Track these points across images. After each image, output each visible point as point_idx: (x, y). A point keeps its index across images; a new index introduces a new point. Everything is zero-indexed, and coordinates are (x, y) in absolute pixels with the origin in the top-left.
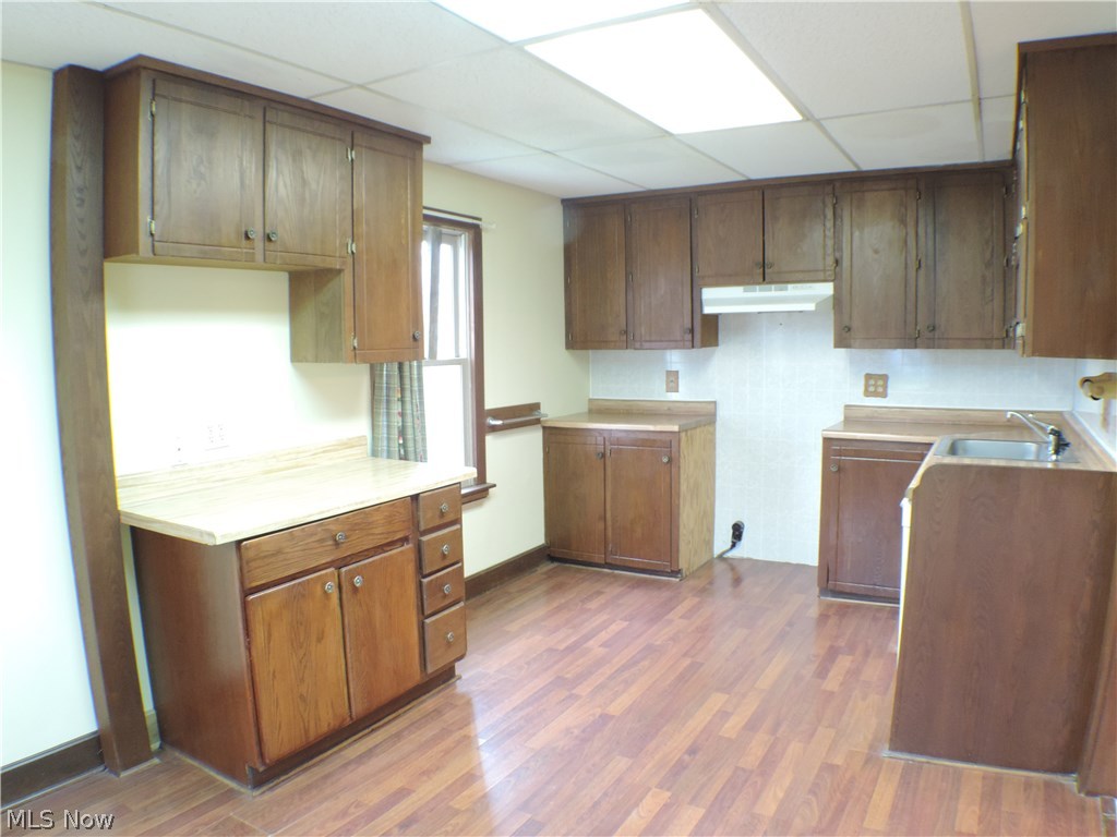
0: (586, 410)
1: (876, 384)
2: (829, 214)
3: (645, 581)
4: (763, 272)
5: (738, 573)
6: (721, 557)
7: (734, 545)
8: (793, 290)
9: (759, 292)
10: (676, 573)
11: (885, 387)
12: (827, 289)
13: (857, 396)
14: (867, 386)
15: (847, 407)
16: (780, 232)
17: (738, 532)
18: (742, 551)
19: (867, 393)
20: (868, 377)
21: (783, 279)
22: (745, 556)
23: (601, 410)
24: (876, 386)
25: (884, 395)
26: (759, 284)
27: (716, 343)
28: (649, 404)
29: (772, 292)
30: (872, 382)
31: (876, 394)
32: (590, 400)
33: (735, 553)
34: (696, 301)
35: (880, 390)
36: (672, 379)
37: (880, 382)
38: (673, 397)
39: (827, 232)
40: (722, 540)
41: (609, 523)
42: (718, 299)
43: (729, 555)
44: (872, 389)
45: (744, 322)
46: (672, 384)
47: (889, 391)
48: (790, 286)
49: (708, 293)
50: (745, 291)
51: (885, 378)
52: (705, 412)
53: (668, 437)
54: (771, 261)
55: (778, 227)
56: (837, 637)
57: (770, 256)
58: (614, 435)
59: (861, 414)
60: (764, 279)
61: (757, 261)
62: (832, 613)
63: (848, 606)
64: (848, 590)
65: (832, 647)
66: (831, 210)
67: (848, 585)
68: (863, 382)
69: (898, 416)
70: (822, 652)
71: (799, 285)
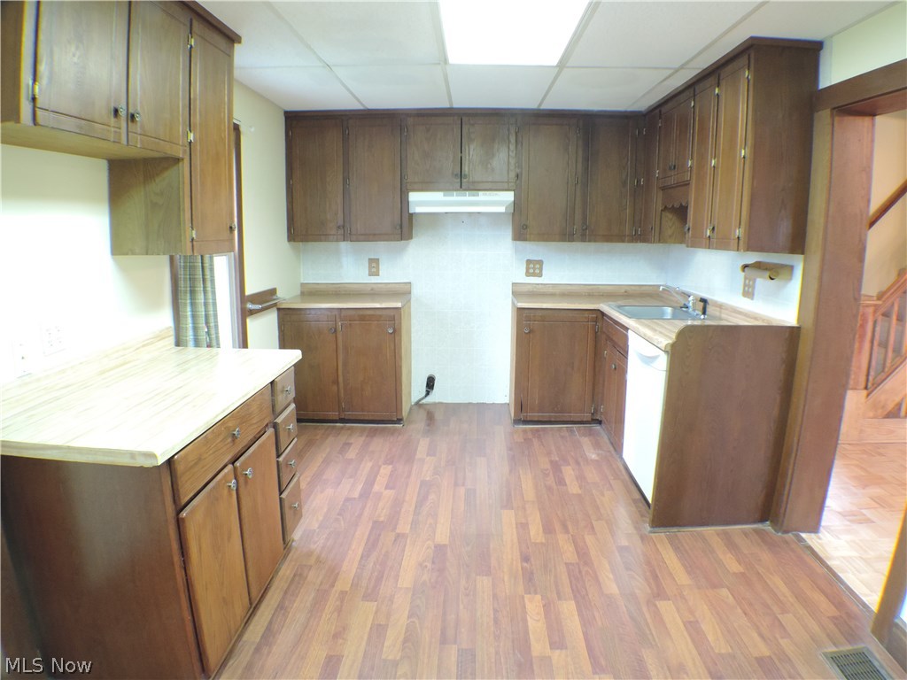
0: (299, 293)
1: (534, 267)
2: (513, 139)
3: (376, 429)
4: (462, 181)
5: (430, 415)
6: (417, 403)
7: (428, 393)
8: (483, 196)
9: (456, 197)
10: (399, 421)
11: (541, 269)
12: (509, 197)
13: (520, 276)
14: (528, 269)
15: (514, 284)
16: (473, 152)
17: (430, 383)
18: (435, 397)
19: (528, 274)
20: (529, 262)
21: (475, 187)
22: (437, 401)
23: (310, 292)
24: (534, 269)
25: (540, 275)
26: (456, 190)
27: (410, 237)
28: (355, 286)
29: (467, 197)
30: (532, 266)
31: (534, 275)
32: (302, 284)
33: (429, 400)
34: (404, 202)
35: (537, 271)
36: (374, 265)
37: (538, 266)
38: (374, 280)
39: (511, 153)
40: (416, 390)
41: (341, 385)
42: (422, 201)
43: (424, 401)
44: (531, 271)
45: (434, 220)
46: (374, 270)
47: (544, 272)
48: (481, 193)
49: (414, 197)
50: (444, 195)
51: (540, 262)
52: (403, 292)
53: (392, 313)
54: (467, 173)
55: (472, 147)
56: (549, 454)
57: (466, 169)
58: (343, 313)
59: (525, 289)
60: (461, 187)
61: (455, 173)
62: (530, 437)
63: (538, 430)
64: (536, 419)
65: (551, 462)
66: (514, 135)
67: (536, 415)
68: (525, 266)
69: (551, 290)
70: (548, 466)
71: (488, 193)
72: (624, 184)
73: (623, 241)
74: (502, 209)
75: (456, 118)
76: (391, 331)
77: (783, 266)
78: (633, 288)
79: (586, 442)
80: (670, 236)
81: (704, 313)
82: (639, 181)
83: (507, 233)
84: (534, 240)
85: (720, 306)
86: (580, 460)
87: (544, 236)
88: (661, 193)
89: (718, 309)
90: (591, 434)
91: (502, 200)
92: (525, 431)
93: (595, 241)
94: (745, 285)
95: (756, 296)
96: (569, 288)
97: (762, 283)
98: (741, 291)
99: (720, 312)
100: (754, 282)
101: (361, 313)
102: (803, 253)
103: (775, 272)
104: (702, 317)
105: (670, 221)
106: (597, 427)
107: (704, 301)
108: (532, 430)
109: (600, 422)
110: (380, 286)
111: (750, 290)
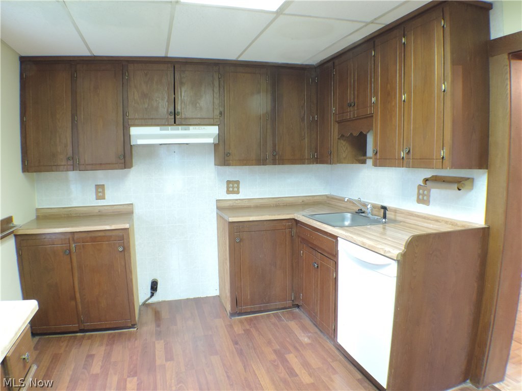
0: (34, 217)
1: (233, 186)
2: (216, 83)
4: (175, 119)
5: (156, 311)
6: (145, 304)
7: (152, 295)
8: (193, 130)
9: (170, 131)
10: (133, 326)
11: (238, 188)
12: (214, 130)
13: (223, 194)
14: (228, 188)
15: (218, 201)
16: (185, 94)
17: (154, 286)
18: (158, 297)
19: (228, 192)
20: (228, 182)
21: (187, 123)
22: (160, 300)
23: (44, 217)
24: (233, 187)
25: (238, 192)
26: (171, 125)
27: (130, 166)
28: (85, 209)
29: (179, 131)
30: (231, 185)
31: (233, 192)
32: (37, 210)
33: (154, 299)
34: (127, 136)
35: (236, 189)
36: (100, 190)
37: (236, 185)
38: (101, 203)
39: (215, 95)
40: (142, 293)
41: (79, 300)
42: (141, 135)
43: (150, 301)
44: (231, 189)
45: (151, 151)
46: (100, 194)
47: (241, 190)
48: (191, 127)
49: (134, 131)
50: (161, 130)
51: (238, 182)
52: (126, 212)
53: (121, 233)
54: (179, 111)
55: (183, 89)
56: (269, 343)
57: (179, 108)
58: (76, 236)
59: (226, 204)
60: (175, 123)
61: (170, 111)
62: (248, 327)
63: (251, 320)
64: (249, 311)
65: (275, 351)
66: (218, 81)
67: (249, 308)
68: (226, 186)
69: (247, 204)
70: (273, 357)
71: (197, 127)
72: (303, 119)
73: (304, 163)
74: (211, 141)
75: (169, 65)
76: (121, 249)
77: (468, 179)
78: (308, 198)
79: (293, 324)
80: (345, 158)
81: (385, 217)
82: (313, 118)
83: (211, 159)
84: (236, 165)
85: (395, 211)
86: (297, 345)
87: (245, 161)
88: (337, 125)
89: (393, 213)
90: (294, 317)
91: (208, 134)
92: (241, 322)
93: (283, 164)
94: (419, 194)
95: (431, 203)
96: (261, 201)
97: (436, 192)
98: (415, 198)
99: (395, 216)
100: (429, 191)
101: (93, 235)
102: (487, 168)
103: (460, 184)
104: (384, 220)
105: (345, 148)
106: (296, 310)
107: (384, 208)
108: (246, 319)
109: (298, 306)
110: (106, 208)
111: (425, 198)
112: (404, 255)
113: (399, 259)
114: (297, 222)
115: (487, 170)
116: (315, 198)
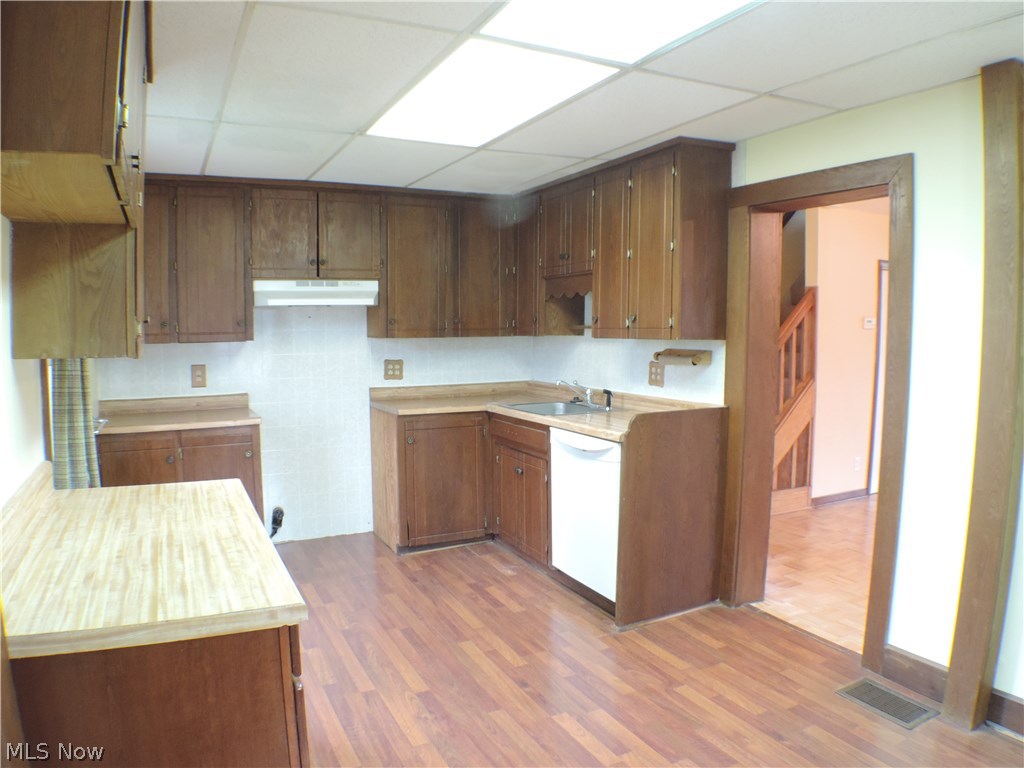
1: (393, 368)
2: (376, 219)
4: (318, 269)
7: (275, 532)
8: (343, 286)
9: (311, 287)
11: (401, 370)
12: (373, 286)
13: (381, 382)
14: (386, 370)
15: (372, 390)
16: (332, 234)
17: (277, 518)
18: (284, 535)
19: (387, 376)
20: (387, 362)
21: (333, 276)
23: (112, 413)
24: (394, 370)
25: (400, 377)
26: (313, 279)
27: (249, 337)
28: (175, 401)
29: (324, 287)
30: (391, 367)
31: (393, 377)
32: (101, 403)
33: (277, 539)
34: (249, 295)
35: (397, 373)
36: (199, 373)
37: (397, 367)
38: (199, 392)
39: (374, 237)
42: (266, 289)
44: (391, 372)
46: (199, 379)
47: (404, 374)
48: (340, 282)
49: (260, 286)
50: (297, 285)
51: (400, 362)
52: (237, 406)
53: (248, 431)
54: (324, 258)
55: (331, 228)
56: (460, 577)
57: (324, 254)
58: (184, 436)
59: (384, 395)
60: (318, 275)
61: (311, 259)
62: (427, 564)
63: (428, 556)
64: (426, 543)
65: (471, 586)
66: (378, 217)
67: (424, 539)
68: (383, 367)
69: (414, 394)
70: (469, 590)
71: (349, 282)
72: (495, 273)
73: (496, 335)
75: (311, 192)
76: (248, 455)
77: (704, 352)
78: (500, 386)
79: (488, 558)
80: (555, 328)
81: (609, 404)
82: (510, 271)
83: (363, 327)
84: (402, 337)
85: (622, 397)
86: (499, 578)
87: (414, 332)
88: (544, 282)
89: (620, 400)
90: (489, 550)
91: (364, 292)
92: (415, 559)
93: (468, 336)
94: (651, 373)
95: (666, 383)
96: (434, 390)
97: (671, 369)
98: (647, 380)
99: (623, 403)
100: (663, 369)
101: (208, 434)
102: (724, 338)
103: (696, 358)
104: (608, 409)
105: (555, 314)
106: (490, 543)
107: (608, 393)
108: (422, 556)
109: (493, 537)
110: (207, 399)
111: (658, 377)
112: (628, 436)
113: (623, 440)
114: (490, 415)
115: (724, 342)
116: (511, 385)
